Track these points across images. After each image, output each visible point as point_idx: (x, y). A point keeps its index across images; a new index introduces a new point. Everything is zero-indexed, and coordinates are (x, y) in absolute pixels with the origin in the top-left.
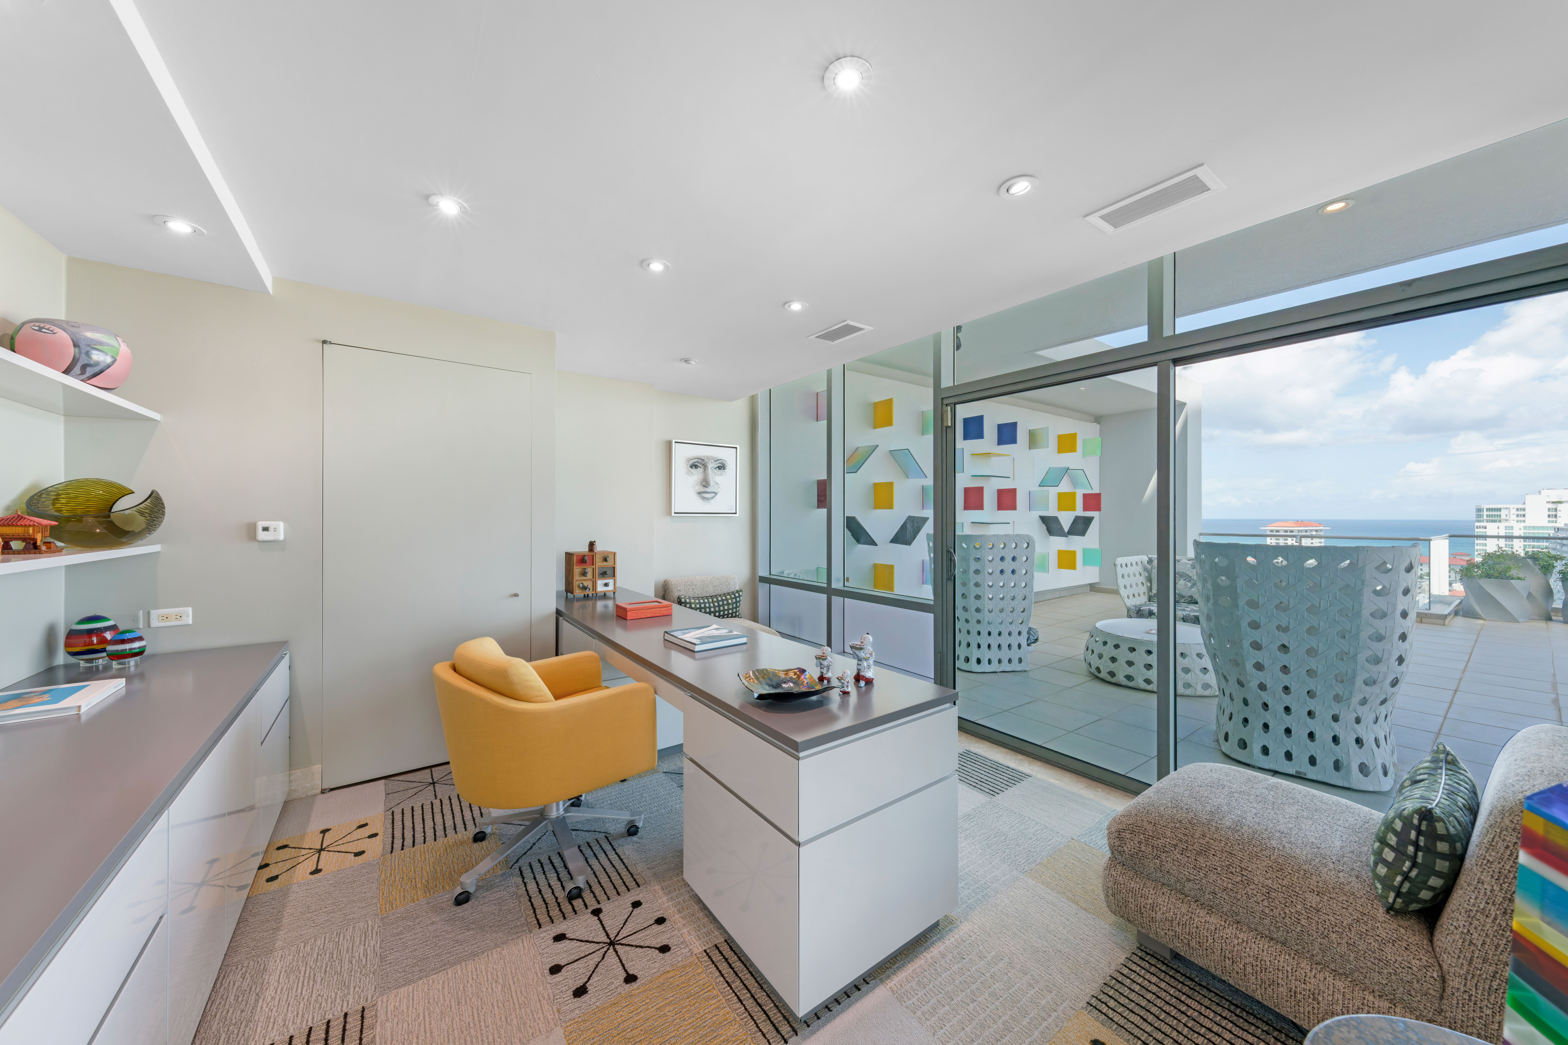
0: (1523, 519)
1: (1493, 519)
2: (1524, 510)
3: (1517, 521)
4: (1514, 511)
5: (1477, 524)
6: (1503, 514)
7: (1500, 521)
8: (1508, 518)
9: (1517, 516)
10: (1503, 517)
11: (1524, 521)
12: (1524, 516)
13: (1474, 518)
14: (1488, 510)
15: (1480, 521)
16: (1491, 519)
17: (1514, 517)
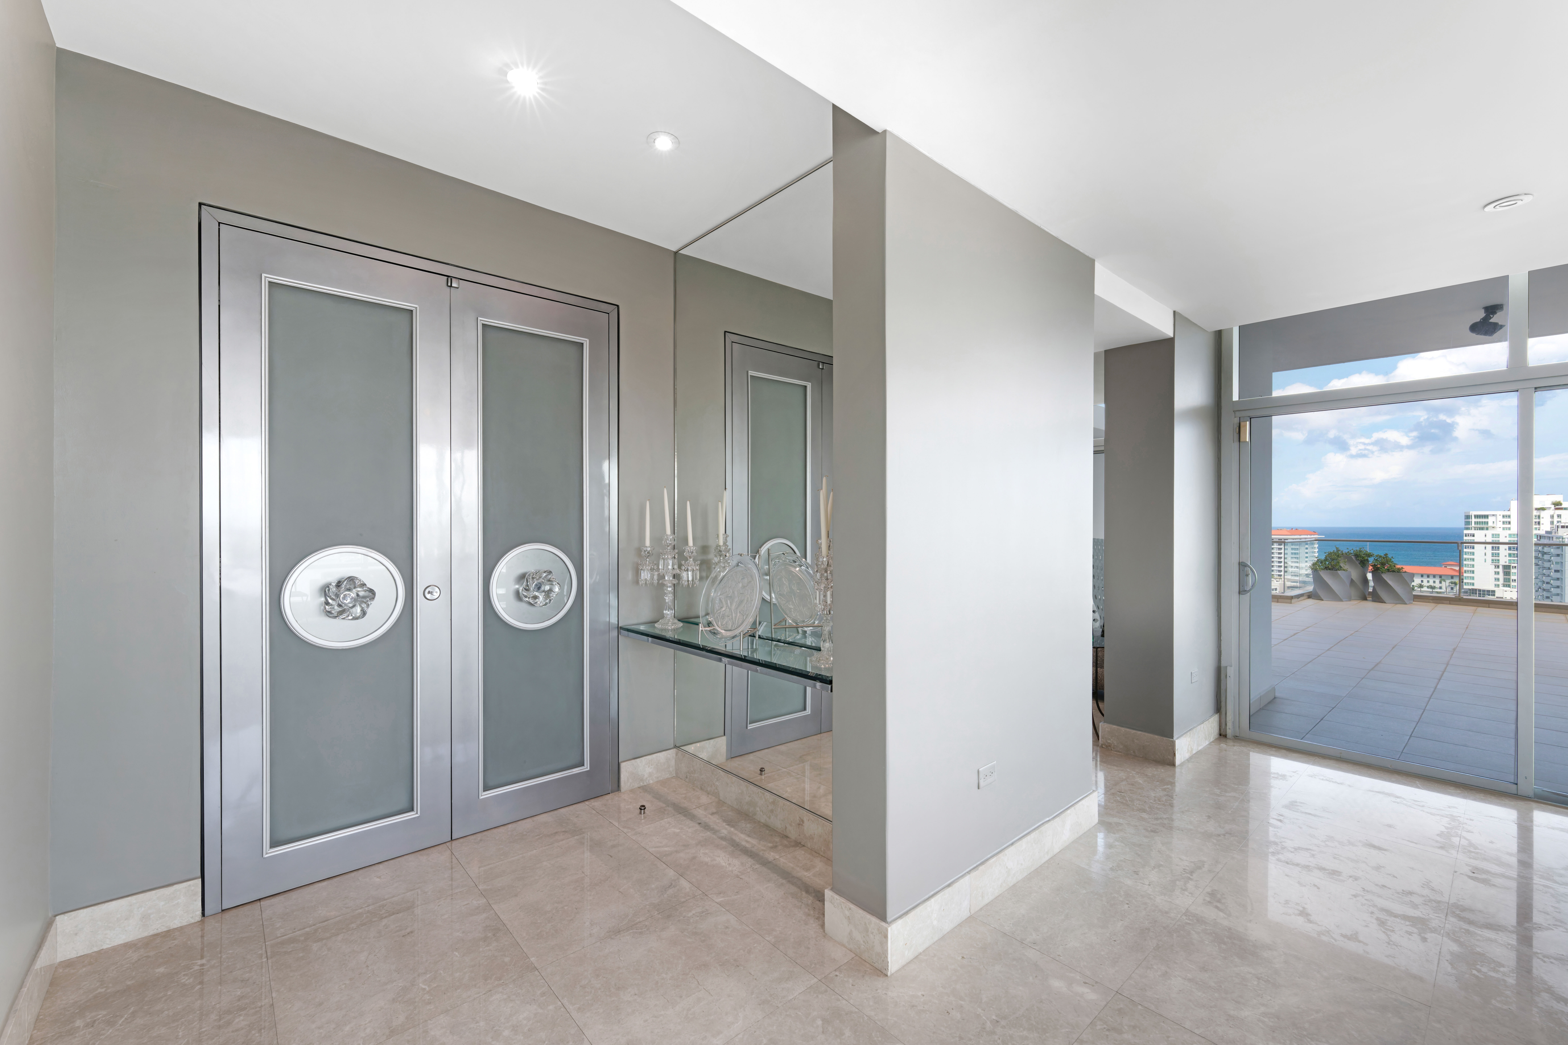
0: (1508, 526)
1: (1481, 526)
2: (1509, 516)
3: (1504, 529)
4: (1500, 518)
5: (1466, 532)
6: (1490, 520)
7: (1487, 529)
8: (1495, 525)
9: (1504, 523)
10: (1490, 524)
11: (1509, 529)
12: (1510, 523)
13: (1463, 525)
14: (1477, 516)
15: (1467, 529)
16: (1479, 526)
17: (1500, 524)
